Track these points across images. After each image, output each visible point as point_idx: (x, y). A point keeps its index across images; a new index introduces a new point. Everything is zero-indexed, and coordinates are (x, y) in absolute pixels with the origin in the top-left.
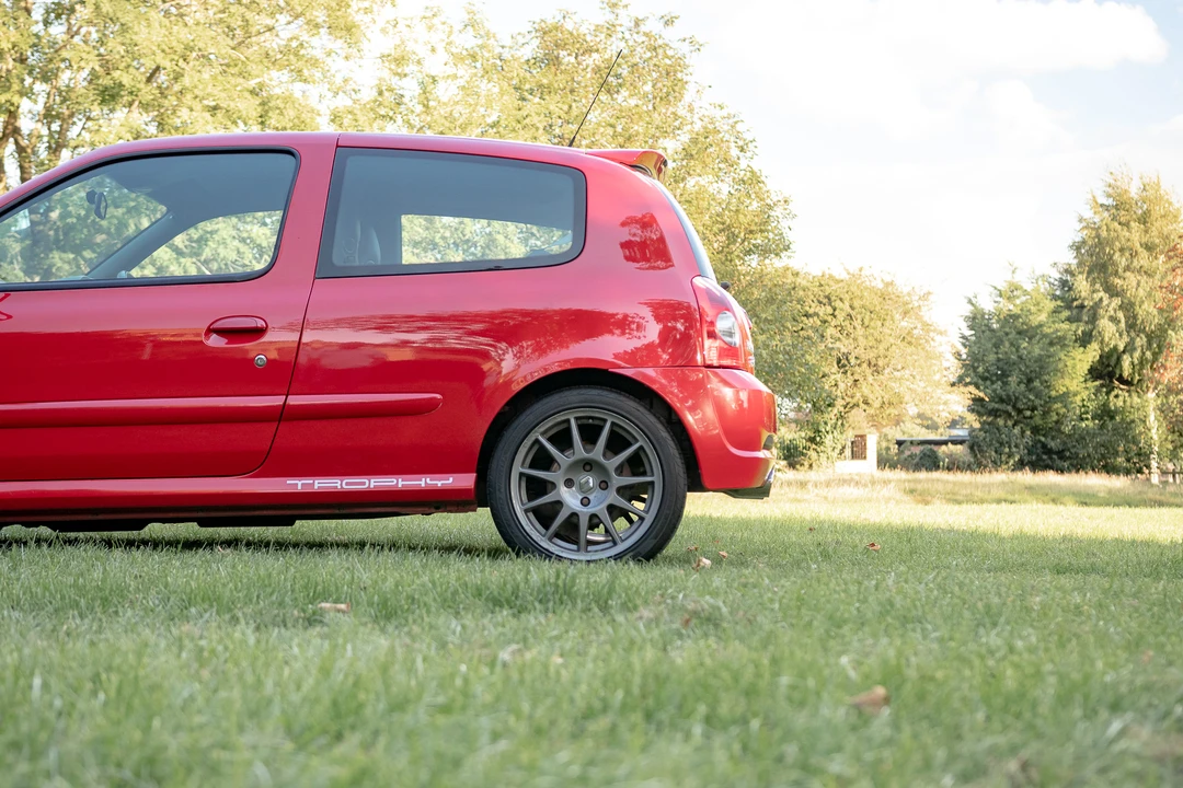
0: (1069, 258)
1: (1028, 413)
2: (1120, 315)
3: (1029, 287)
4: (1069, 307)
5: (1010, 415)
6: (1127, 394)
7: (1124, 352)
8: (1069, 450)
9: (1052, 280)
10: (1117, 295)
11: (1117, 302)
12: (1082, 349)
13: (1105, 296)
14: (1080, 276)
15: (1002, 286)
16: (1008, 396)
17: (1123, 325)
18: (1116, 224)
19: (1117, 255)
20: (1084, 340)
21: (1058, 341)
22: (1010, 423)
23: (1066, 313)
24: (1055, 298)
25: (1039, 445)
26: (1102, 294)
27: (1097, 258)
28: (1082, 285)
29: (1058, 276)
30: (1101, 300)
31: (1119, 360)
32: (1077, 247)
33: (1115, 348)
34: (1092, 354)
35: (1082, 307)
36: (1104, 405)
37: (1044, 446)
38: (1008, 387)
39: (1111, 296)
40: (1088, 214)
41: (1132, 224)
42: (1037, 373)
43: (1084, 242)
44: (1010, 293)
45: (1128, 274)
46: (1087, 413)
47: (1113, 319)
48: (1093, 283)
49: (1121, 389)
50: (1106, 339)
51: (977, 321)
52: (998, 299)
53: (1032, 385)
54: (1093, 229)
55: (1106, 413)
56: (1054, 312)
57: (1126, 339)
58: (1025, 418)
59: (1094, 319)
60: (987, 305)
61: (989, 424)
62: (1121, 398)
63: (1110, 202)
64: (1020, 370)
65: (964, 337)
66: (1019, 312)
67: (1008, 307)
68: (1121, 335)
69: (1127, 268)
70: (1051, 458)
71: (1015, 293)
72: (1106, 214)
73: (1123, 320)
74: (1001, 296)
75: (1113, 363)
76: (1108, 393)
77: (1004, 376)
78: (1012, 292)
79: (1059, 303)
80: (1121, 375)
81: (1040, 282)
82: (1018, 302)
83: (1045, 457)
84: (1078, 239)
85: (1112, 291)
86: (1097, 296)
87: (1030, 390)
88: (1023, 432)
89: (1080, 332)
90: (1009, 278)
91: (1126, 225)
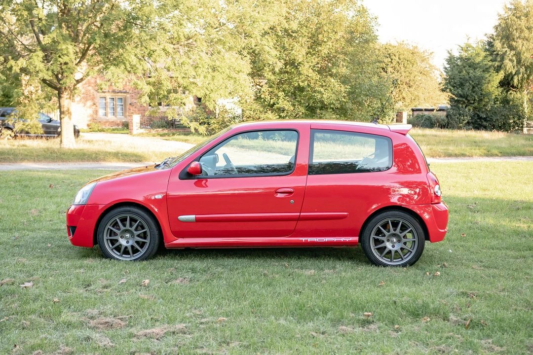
0: (492, 32)
1: (472, 102)
2: (514, 58)
3: (474, 46)
4: (491, 54)
5: (464, 103)
6: (515, 93)
7: (515, 74)
8: (489, 117)
9: (485, 42)
10: (514, 50)
11: (513, 52)
12: (497, 73)
13: (508, 50)
14: (498, 41)
15: (463, 45)
16: (464, 94)
17: (515, 63)
18: (514, 17)
19: (515, 31)
20: (498, 69)
21: (486, 70)
22: (464, 106)
23: (490, 58)
24: (486, 50)
25: (476, 115)
26: (507, 49)
27: (506, 33)
28: (498, 45)
29: (487, 39)
30: (506, 51)
31: (512, 78)
32: (496, 28)
33: (511, 73)
34: (501, 75)
35: (497, 54)
36: (505, 97)
37: (478, 116)
38: (464, 91)
39: (511, 50)
40: (502, 12)
41: (522, 17)
42: (477, 84)
43: (500, 25)
44: (466, 49)
45: (518, 40)
46: (497, 101)
47: (511, 60)
48: (503, 44)
49: (513, 91)
50: (508, 69)
51: (451, 60)
52: (461, 51)
53: (474, 90)
54: (504, 20)
55: (506, 101)
56: (485, 57)
57: (516, 69)
58: (470, 103)
59: (502, 59)
60: (456, 54)
61: (455, 106)
62: (512, 95)
63: (513, 7)
64: (470, 83)
65: (446, 68)
66: (470, 57)
67: (464, 54)
68: (514, 67)
69: (519, 37)
70: (481, 121)
71: (468, 49)
72: (510, 12)
73: (515, 61)
74: (462, 50)
75: (510, 79)
76: (507, 92)
77: (462, 85)
78: (467, 48)
79: (488, 53)
80: (513, 84)
81: (479, 44)
82: (470, 52)
83: (478, 120)
84: (497, 24)
85: (511, 48)
86: (504, 50)
87: (474, 92)
88: (469, 110)
89: (496, 65)
90: (466, 42)
91: (519, 18)
